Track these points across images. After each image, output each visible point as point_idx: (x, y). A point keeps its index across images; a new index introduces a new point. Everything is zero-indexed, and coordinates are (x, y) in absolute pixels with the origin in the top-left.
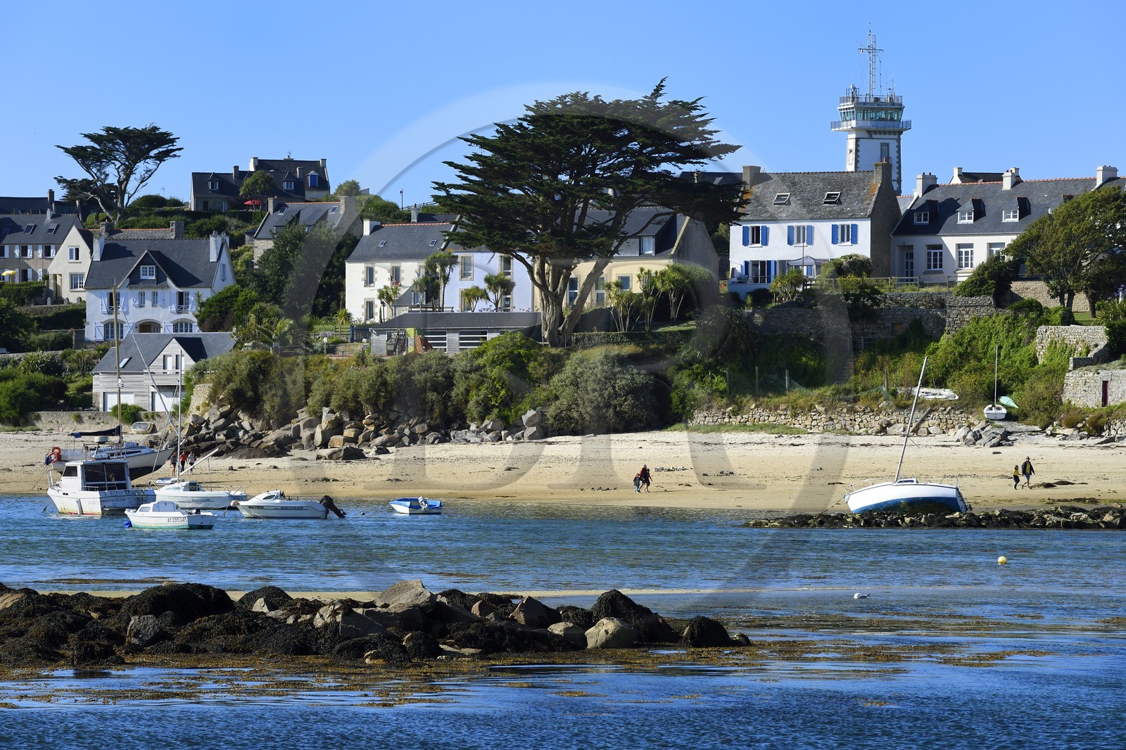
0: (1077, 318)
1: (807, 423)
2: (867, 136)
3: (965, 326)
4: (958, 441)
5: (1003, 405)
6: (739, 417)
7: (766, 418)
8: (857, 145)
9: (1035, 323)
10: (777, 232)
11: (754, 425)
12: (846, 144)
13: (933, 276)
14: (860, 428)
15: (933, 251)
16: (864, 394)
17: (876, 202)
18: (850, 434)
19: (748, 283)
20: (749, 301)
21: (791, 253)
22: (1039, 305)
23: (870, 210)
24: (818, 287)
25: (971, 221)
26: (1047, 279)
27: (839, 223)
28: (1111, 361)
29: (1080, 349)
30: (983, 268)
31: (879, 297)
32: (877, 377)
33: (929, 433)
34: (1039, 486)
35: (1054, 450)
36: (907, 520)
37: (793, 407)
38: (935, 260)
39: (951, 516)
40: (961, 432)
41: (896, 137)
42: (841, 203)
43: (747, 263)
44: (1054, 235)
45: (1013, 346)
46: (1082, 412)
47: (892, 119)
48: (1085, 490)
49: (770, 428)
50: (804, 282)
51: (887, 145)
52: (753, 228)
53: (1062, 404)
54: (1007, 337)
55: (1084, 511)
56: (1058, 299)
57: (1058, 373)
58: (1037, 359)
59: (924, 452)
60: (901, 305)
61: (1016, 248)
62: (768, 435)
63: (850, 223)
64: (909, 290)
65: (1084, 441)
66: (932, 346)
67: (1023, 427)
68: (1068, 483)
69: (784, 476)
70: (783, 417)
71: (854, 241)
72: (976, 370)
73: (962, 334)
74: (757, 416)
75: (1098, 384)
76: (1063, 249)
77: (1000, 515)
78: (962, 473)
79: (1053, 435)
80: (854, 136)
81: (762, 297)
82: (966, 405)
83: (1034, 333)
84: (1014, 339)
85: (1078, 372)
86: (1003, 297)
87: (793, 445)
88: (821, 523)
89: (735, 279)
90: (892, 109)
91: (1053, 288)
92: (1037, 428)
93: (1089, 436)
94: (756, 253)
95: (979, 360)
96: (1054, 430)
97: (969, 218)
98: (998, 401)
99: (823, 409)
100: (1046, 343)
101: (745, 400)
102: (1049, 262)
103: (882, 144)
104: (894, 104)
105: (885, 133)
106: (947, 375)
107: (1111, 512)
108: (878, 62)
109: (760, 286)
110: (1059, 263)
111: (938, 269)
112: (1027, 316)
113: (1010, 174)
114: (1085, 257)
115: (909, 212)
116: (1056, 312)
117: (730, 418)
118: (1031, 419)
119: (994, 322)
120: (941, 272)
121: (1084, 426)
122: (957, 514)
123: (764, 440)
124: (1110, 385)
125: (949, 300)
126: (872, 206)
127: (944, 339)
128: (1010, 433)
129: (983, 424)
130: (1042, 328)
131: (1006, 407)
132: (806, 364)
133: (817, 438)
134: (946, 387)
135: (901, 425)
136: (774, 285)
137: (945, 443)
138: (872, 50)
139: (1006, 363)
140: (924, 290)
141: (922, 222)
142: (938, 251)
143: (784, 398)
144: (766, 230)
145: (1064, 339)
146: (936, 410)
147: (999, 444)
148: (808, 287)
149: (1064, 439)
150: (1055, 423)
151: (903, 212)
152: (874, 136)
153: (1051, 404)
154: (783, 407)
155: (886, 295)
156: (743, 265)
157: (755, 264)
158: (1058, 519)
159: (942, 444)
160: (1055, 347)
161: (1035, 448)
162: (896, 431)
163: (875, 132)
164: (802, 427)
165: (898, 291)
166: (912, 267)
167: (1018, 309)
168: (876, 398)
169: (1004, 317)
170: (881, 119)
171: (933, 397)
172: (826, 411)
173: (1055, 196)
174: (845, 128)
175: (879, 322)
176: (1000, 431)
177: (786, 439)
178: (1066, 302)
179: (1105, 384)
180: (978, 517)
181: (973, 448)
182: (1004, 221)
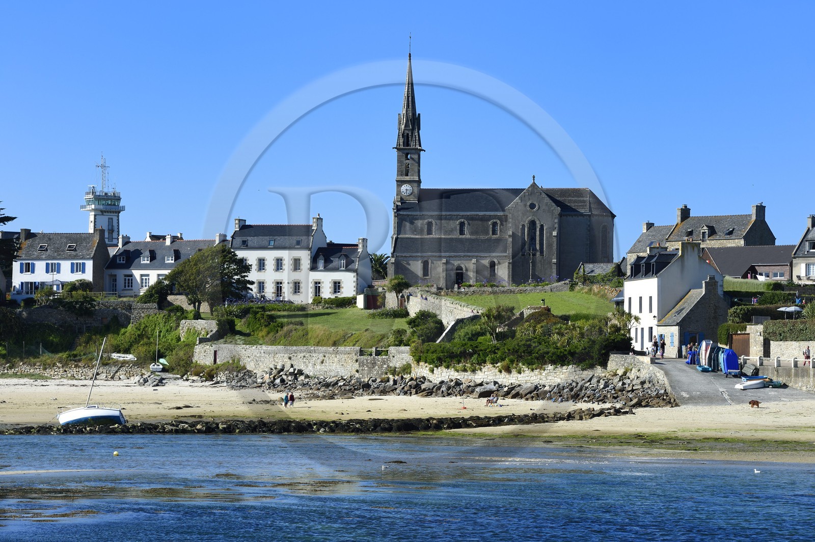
0: (202, 316)
1: (52, 373)
2: (101, 213)
3: (142, 320)
4: (135, 383)
5: (161, 363)
6: (13, 370)
7: (29, 370)
8: (95, 219)
9: (179, 319)
10: (40, 266)
11: (22, 374)
12: (88, 218)
13: (125, 292)
14: (82, 376)
15: (127, 278)
16: (84, 357)
17: (96, 250)
18: (76, 379)
19: (23, 294)
20: (22, 304)
21: (48, 278)
22: (182, 309)
23: (92, 255)
24: (62, 297)
25: (149, 262)
26: (187, 295)
27: (75, 262)
28: (219, 340)
29: (203, 333)
30: (152, 288)
31: (94, 303)
32: (92, 348)
33: (120, 379)
34: (174, 408)
35: (186, 388)
36: (88, 429)
37: (44, 364)
38: (129, 283)
39: (113, 426)
40: (137, 378)
41: (117, 214)
42: (76, 251)
43: (22, 283)
44: (190, 270)
45: (167, 331)
46: (203, 367)
47: (114, 205)
48: (198, 410)
49: (30, 376)
50: (53, 293)
51: (112, 219)
52: (26, 264)
53: (192, 363)
54: (164, 326)
55: (186, 423)
56: (192, 305)
57: (190, 346)
58: (180, 338)
59: (116, 389)
60: (108, 308)
61: (170, 277)
62: (29, 380)
63: (81, 261)
64: (112, 300)
65: (203, 383)
66: (123, 330)
67: (171, 376)
68: (190, 407)
69: (34, 403)
70: (38, 370)
71: (84, 272)
72: (147, 344)
73: (140, 324)
74: (23, 369)
75: (212, 352)
76: (195, 278)
77: (140, 426)
78: (134, 401)
79: (187, 380)
80: (93, 213)
81: (29, 302)
82: (141, 363)
83: (179, 324)
84: (168, 327)
85: (201, 346)
86: (163, 304)
87: (43, 385)
88: (38, 431)
89: (15, 292)
90: (115, 199)
91: (190, 300)
92: (179, 376)
93: (206, 381)
94: (28, 278)
95: (149, 338)
96: (188, 377)
97: (148, 260)
98: (158, 361)
99: (61, 365)
100: (185, 329)
101: (16, 361)
102: (188, 285)
103: (109, 218)
104: (115, 197)
105: (111, 212)
106: (131, 346)
107: (201, 423)
108: (107, 174)
109: (29, 296)
110: (193, 285)
111: (130, 288)
112: (175, 315)
113: (169, 236)
114: (207, 282)
115: (115, 256)
116: (191, 312)
117: (8, 370)
118: (175, 371)
119: (157, 318)
120: (132, 290)
121: (204, 375)
122: (116, 425)
123: (26, 383)
124: (218, 353)
125: (134, 305)
126: (94, 252)
127: (130, 327)
128: (164, 379)
129: (149, 374)
130: (183, 321)
131: (163, 364)
132: (52, 341)
133: (57, 382)
134: (130, 353)
135: (104, 375)
136: (36, 296)
137: (128, 385)
138: (103, 166)
139: (163, 340)
140: (121, 299)
141: (122, 262)
142: (130, 278)
143: (38, 360)
144: (33, 265)
145: (195, 327)
146: (124, 366)
147: (157, 385)
148: (56, 297)
149: (193, 382)
150: (188, 373)
151: (111, 257)
152: (104, 214)
153: (186, 363)
154: (38, 364)
155: (99, 302)
156: (20, 284)
157: (27, 283)
158: (172, 427)
159: (126, 385)
160: (190, 332)
161: (176, 387)
162: (102, 378)
163: (105, 212)
164: (49, 375)
165: (106, 300)
166: (116, 287)
167: (171, 311)
168: (91, 360)
169: (163, 315)
170: (108, 205)
171: (123, 359)
172: (63, 366)
173: (194, 249)
174: (88, 209)
175: (94, 317)
176: (158, 378)
177: (39, 382)
178: (197, 307)
179: (215, 352)
180: (128, 427)
181: (143, 387)
182: (166, 262)
